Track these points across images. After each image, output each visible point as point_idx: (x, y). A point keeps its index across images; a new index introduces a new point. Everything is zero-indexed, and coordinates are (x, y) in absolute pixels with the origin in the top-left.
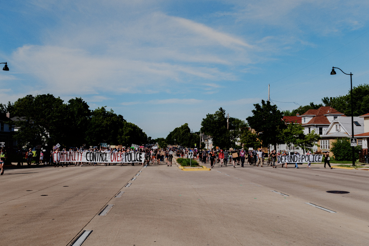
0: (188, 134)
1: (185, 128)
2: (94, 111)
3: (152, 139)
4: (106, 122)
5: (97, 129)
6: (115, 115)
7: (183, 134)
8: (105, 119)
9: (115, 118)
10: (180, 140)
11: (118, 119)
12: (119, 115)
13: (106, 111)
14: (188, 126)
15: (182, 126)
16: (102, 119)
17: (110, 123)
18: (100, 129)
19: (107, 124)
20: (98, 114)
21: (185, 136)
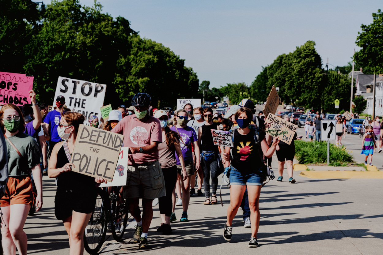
0: (314, 71)
1: (307, 56)
2: (48, 6)
3: (211, 87)
4: (82, 38)
5: (57, 57)
6: (106, 18)
7: (301, 73)
8: (80, 28)
9: (105, 27)
10: (293, 90)
11: (114, 29)
12: (118, 19)
13: (80, 6)
14: (314, 51)
15: (298, 48)
16: (69, 29)
17: (93, 40)
18: (65, 55)
19: (84, 43)
20: (59, 15)
21: (307, 77)
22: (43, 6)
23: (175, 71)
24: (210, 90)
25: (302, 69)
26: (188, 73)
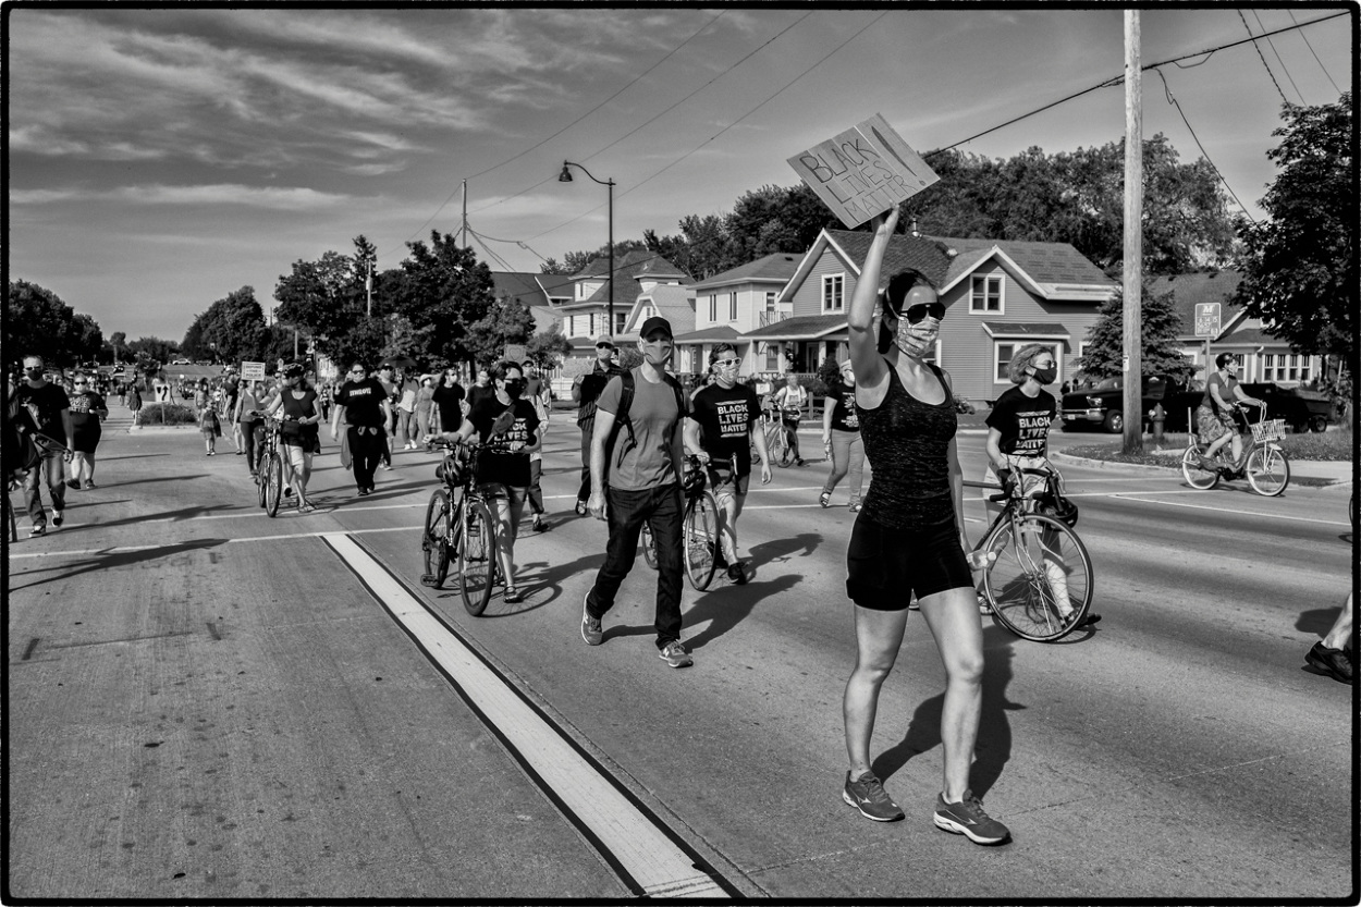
0: (253, 324)
1: (242, 305)
3: (127, 341)
7: (236, 326)
10: (227, 347)
14: (251, 299)
15: (231, 295)
21: (245, 331)
23: (60, 322)
24: (126, 346)
25: (237, 321)
26: (79, 325)
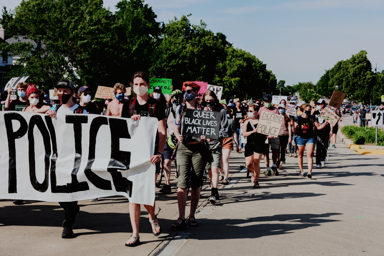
0: (365, 74)
1: (360, 62)
2: (167, 25)
3: (286, 85)
4: (191, 48)
5: (173, 62)
6: (209, 33)
7: (355, 75)
8: (190, 41)
9: (208, 40)
10: (349, 88)
11: (215, 42)
12: (218, 34)
13: (190, 25)
14: (366, 58)
15: (353, 56)
16: (182, 42)
17: (199, 49)
18: (178, 61)
19: (192, 52)
20: (175, 31)
21: (360, 78)
22: (164, 25)
23: (259, 73)
24: (285, 88)
25: (357, 72)
26: (268, 74)
